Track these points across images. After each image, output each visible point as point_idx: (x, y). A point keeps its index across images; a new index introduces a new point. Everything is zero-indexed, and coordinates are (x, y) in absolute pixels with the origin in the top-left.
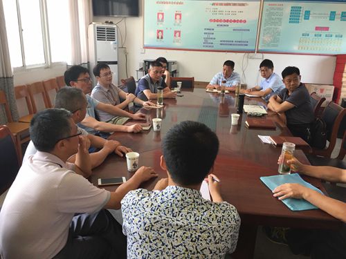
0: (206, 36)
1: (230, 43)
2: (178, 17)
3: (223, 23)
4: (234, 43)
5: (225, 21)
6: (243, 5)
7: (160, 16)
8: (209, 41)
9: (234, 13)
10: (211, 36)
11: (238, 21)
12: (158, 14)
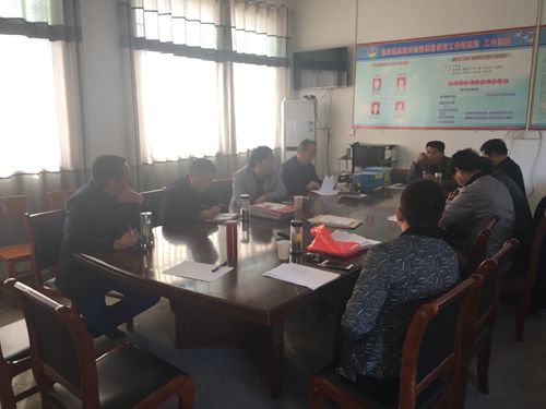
0: (442, 107)
1: (482, 115)
2: (401, 82)
3: (469, 86)
4: (489, 115)
5: (473, 83)
6: (503, 56)
7: (377, 83)
8: (449, 114)
9: (488, 70)
10: (451, 106)
11: (494, 81)
12: (374, 81)
